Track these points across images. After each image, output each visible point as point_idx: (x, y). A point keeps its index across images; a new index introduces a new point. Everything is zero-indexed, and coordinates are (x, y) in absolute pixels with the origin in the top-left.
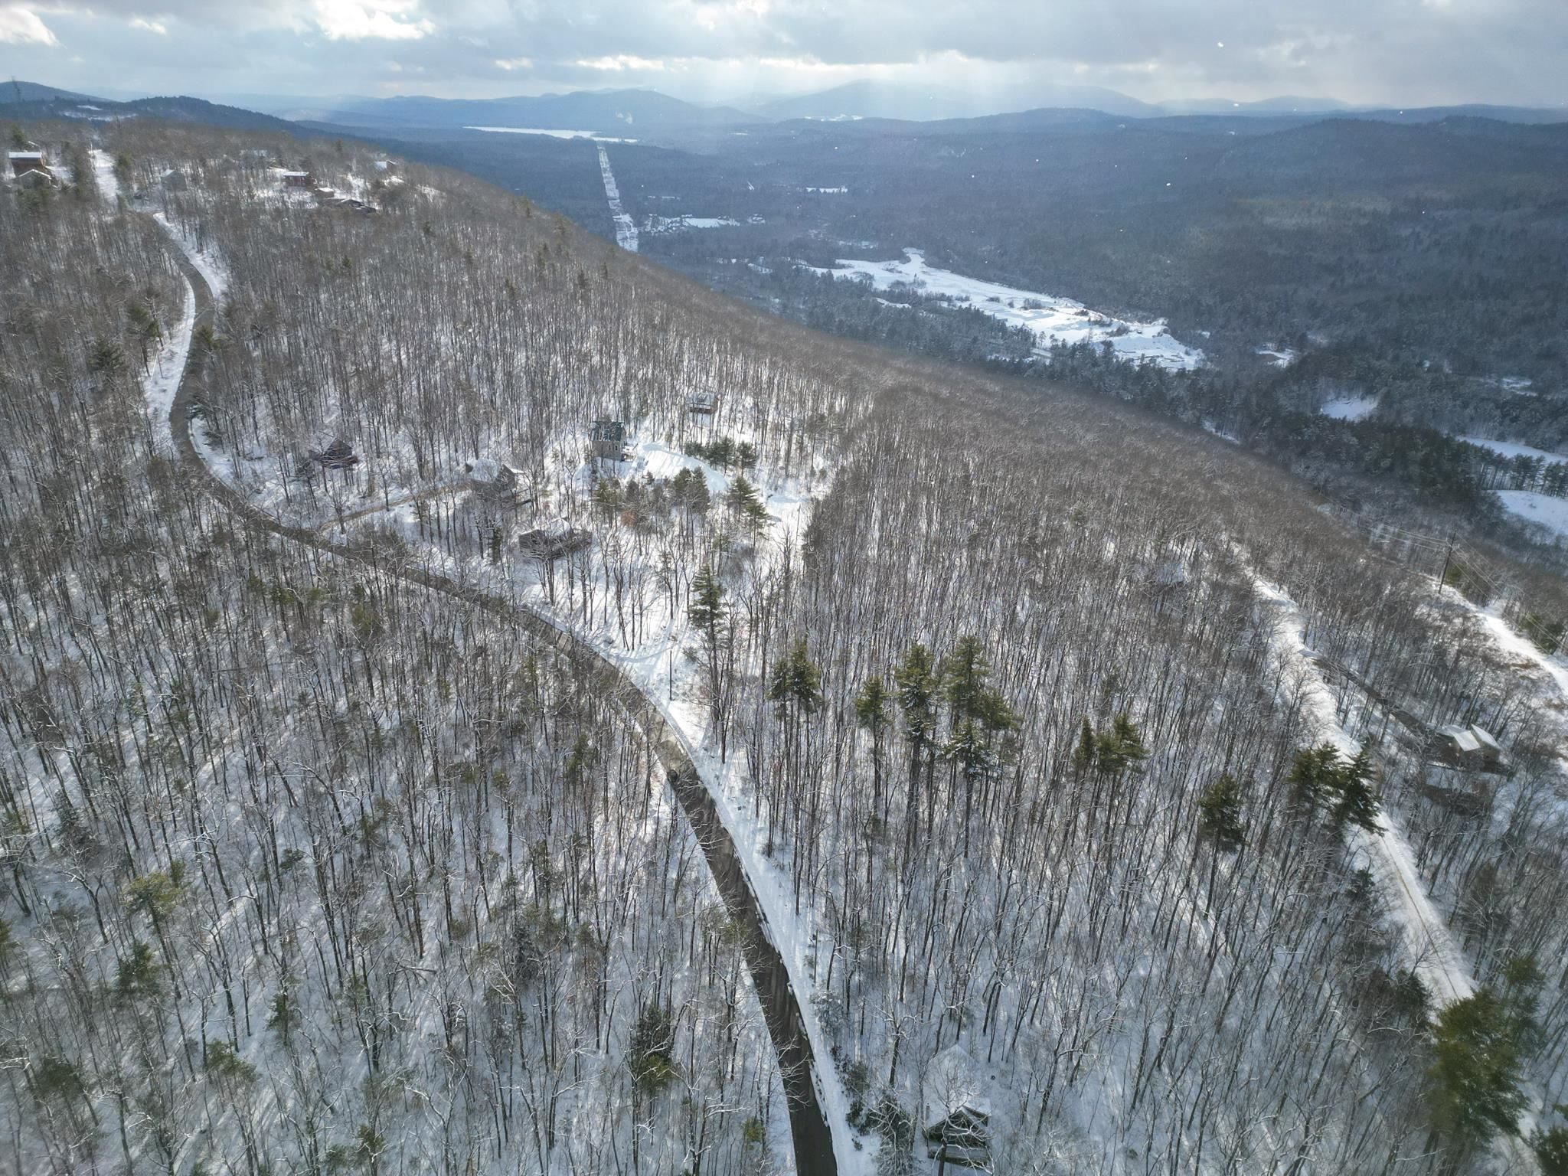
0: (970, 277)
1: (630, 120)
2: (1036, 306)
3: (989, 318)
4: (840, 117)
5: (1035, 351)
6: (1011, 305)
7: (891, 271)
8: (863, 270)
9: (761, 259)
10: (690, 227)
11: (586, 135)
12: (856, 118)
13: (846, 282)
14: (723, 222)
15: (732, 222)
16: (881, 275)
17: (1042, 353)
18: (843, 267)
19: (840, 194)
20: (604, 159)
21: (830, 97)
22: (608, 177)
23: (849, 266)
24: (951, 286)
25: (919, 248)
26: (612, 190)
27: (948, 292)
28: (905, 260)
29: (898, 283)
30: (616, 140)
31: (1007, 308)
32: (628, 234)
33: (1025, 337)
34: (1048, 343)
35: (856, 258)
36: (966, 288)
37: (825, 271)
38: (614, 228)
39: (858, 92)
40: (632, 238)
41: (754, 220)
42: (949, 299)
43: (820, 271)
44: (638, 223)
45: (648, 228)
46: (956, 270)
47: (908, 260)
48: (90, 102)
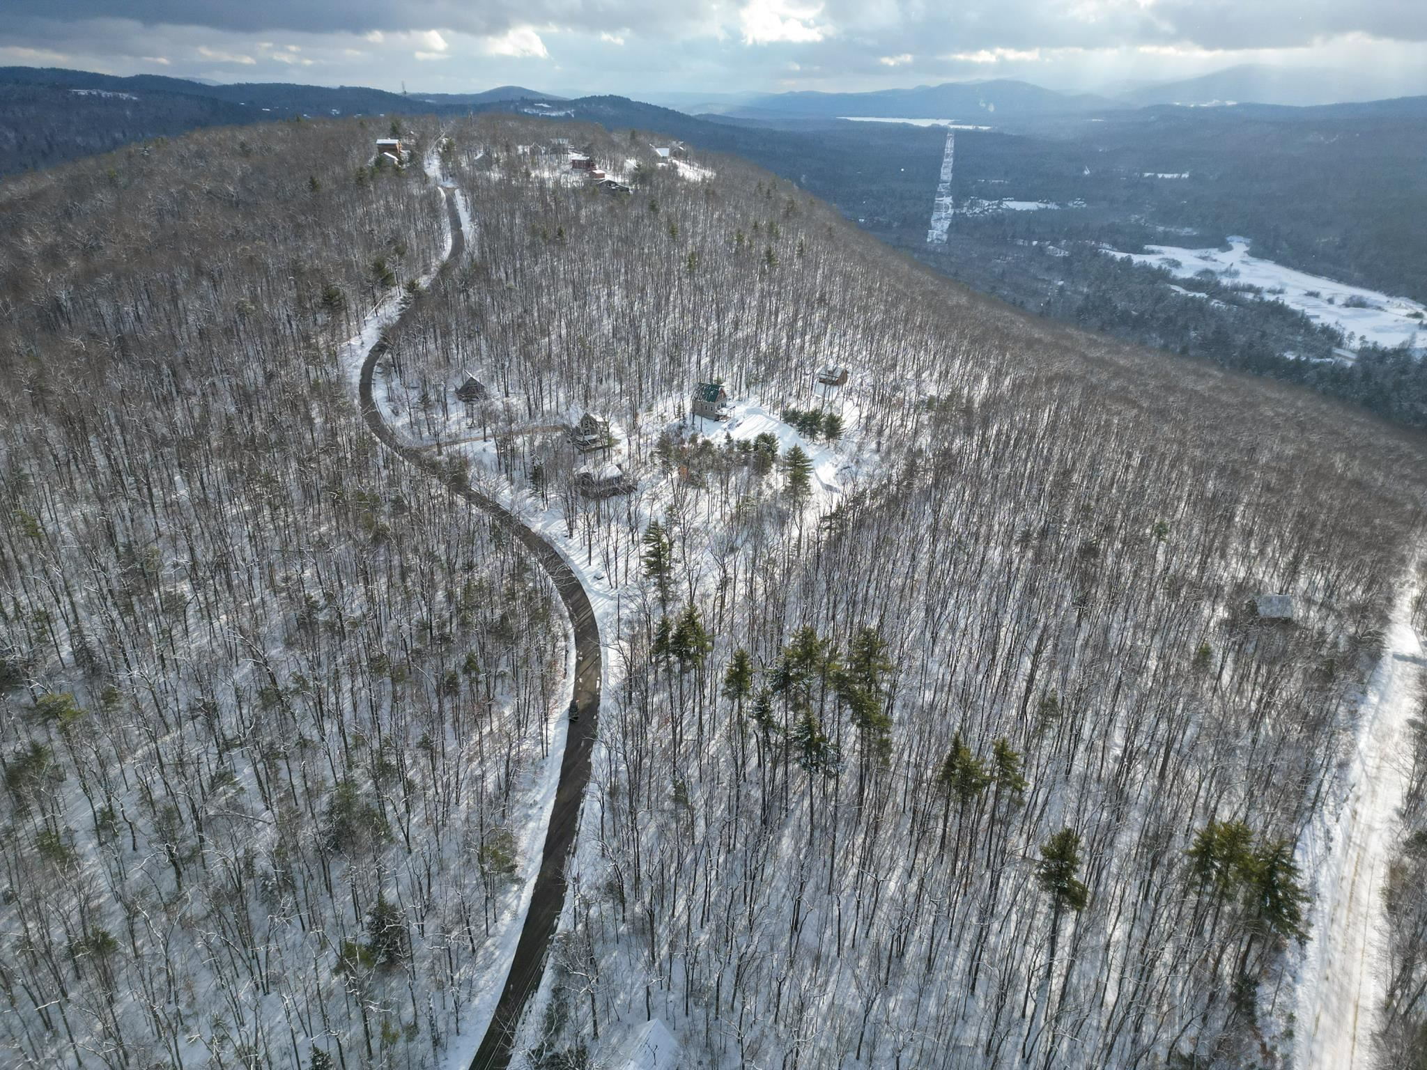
0: (1295, 268)
1: (992, 108)
2: (1360, 304)
3: (1294, 313)
4: (1215, 102)
5: (1337, 351)
6: (1331, 301)
7: (1204, 258)
8: (1171, 256)
9: (1063, 242)
10: (1009, 210)
11: (943, 123)
12: (1230, 103)
13: (1145, 268)
14: (1042, 206)
15: (1052, 206)
16: (1189, 262)
17: (1347, 357)
18: (1151, 252)
19: (1179, 179)
20: (950, 145)
21: (1207, 83)
22: (948, 162)
23: (1159, 252)
24: (1267, 277)
25: (1246, 235)
26: (946, 174)
27: (1257, 283)
28: (1225, 247)
29: (1207, 272)
30: (970, 128)
31: (1325, 305)
32: (943, 215)
33: (1332, 337)
34: (1356, 344)
35: (1171, 245)
36: (1285, 280)
37: (1125, 255)
38: (932, 209)
39: (1239, 76)
40: (946, 218)
41: (1077, 204)
42: (1257, 291)
43: (1119, 255)
44: (957, 205)
45: (965, 210)
46: (1282, 261)
47: (1230, 248)
48: (543, 101)
